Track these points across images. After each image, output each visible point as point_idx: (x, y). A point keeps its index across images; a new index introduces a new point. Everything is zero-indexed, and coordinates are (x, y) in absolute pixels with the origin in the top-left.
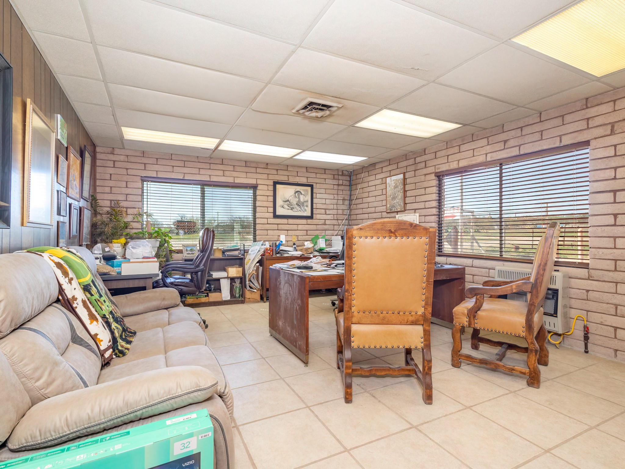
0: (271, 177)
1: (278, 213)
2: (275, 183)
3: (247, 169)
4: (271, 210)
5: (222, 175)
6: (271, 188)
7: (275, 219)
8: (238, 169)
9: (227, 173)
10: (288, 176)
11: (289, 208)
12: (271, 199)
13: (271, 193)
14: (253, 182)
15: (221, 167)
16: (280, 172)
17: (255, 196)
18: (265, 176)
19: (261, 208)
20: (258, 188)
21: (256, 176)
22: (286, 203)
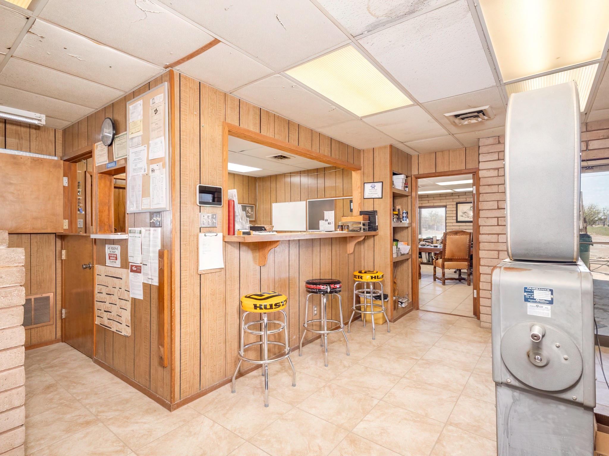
0: (454, 200)
1: (458, 220)
2: (457, 204)
3: (440, 198)
4: (455, 218)
5: (428, 202)
6: (455, 206)
7: (457, 223)
8: (436, 198)
9: (430, 201)
10: (466, 198)
11: (466, 216)
12: (455, 212)
13: (455, 209)
14: (445, 204)
15: (427, 199)
16: (460, 197)
17: (446, 211)
18: (451, 200)
19: (449, 218)
20: (447, 207)
21: (445, 201)
22: (465, 214)
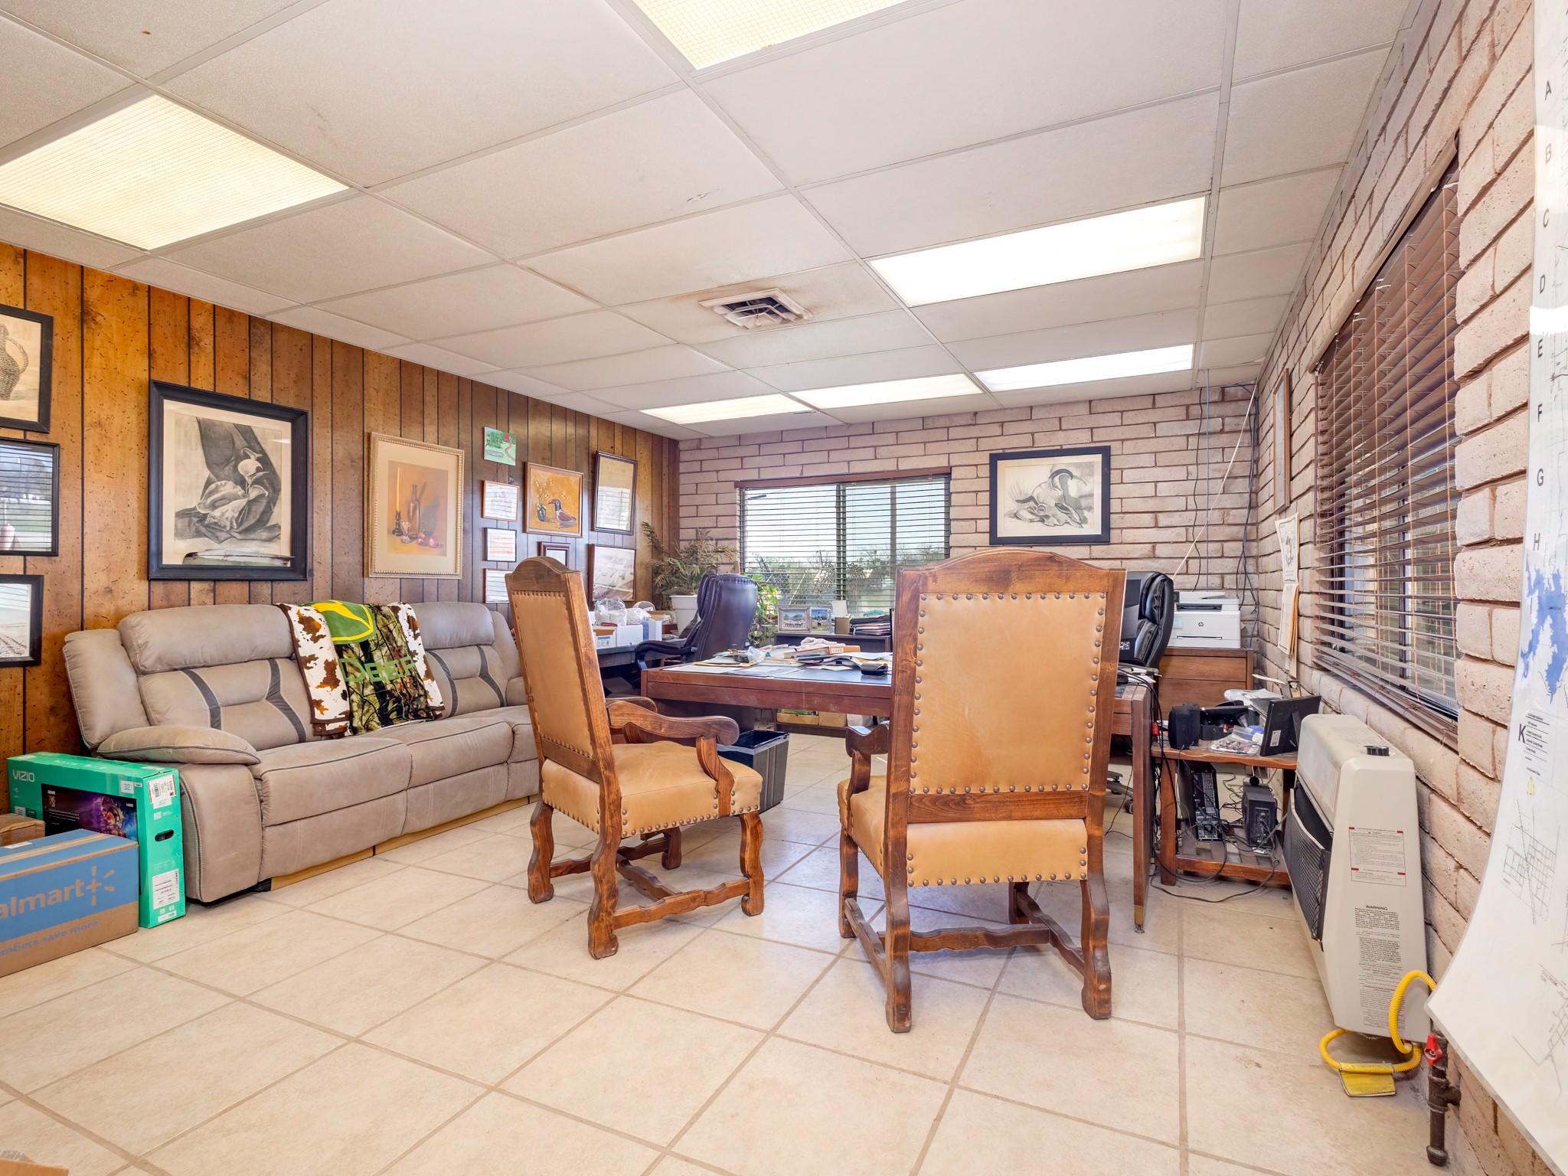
0: (984, 444)
1: (1001, 534)
2: (995, 459)
3: (926, 435)
4: (985, 525)
5: (872, 456)
6: (985, 471)
7: (993, 548)
8: (905, 437)
9: (882, 451)
10: (1033, 434)
11: (1033, 517)
12: (985, 498)
13: (985, 484)
14: (941, 462)
15: (872, 439)
16: (1010, 428)
17: (948, 494)
18: (970, 445)
19: (963, 523)
20: (953, 476)
21: (946, 447)
22: (1026, 505)
